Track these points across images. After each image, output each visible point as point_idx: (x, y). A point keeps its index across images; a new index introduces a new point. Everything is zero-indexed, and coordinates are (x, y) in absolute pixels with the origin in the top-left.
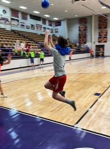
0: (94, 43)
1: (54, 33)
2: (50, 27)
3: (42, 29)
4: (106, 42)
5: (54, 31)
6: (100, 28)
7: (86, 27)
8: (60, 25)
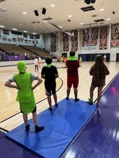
0: (61, 52)
1: (36, 44)
2: (31, 40)
3: (24, 41)
4: (68, 51)
5: (35, 42)
6: (64, 41)
7: (55, 40)
8: (39, 38)
